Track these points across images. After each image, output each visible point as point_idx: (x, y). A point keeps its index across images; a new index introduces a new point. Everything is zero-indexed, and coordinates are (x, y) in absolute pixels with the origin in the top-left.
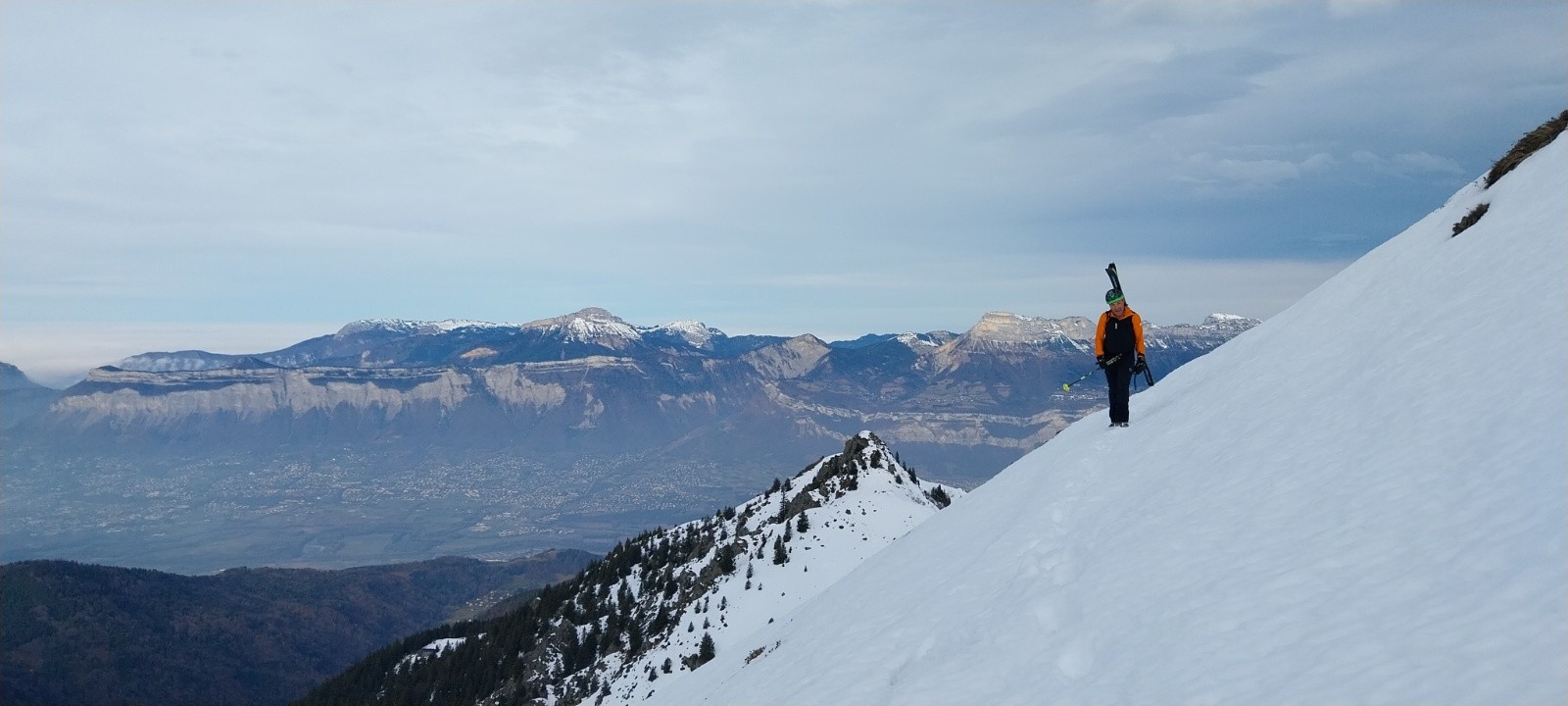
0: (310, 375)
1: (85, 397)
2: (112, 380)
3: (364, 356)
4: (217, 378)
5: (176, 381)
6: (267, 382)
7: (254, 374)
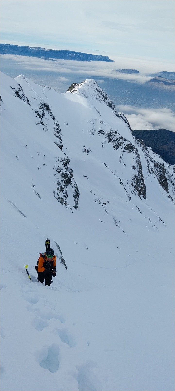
1: (153, 83)
2: (160, 80)
5: (172, 82)
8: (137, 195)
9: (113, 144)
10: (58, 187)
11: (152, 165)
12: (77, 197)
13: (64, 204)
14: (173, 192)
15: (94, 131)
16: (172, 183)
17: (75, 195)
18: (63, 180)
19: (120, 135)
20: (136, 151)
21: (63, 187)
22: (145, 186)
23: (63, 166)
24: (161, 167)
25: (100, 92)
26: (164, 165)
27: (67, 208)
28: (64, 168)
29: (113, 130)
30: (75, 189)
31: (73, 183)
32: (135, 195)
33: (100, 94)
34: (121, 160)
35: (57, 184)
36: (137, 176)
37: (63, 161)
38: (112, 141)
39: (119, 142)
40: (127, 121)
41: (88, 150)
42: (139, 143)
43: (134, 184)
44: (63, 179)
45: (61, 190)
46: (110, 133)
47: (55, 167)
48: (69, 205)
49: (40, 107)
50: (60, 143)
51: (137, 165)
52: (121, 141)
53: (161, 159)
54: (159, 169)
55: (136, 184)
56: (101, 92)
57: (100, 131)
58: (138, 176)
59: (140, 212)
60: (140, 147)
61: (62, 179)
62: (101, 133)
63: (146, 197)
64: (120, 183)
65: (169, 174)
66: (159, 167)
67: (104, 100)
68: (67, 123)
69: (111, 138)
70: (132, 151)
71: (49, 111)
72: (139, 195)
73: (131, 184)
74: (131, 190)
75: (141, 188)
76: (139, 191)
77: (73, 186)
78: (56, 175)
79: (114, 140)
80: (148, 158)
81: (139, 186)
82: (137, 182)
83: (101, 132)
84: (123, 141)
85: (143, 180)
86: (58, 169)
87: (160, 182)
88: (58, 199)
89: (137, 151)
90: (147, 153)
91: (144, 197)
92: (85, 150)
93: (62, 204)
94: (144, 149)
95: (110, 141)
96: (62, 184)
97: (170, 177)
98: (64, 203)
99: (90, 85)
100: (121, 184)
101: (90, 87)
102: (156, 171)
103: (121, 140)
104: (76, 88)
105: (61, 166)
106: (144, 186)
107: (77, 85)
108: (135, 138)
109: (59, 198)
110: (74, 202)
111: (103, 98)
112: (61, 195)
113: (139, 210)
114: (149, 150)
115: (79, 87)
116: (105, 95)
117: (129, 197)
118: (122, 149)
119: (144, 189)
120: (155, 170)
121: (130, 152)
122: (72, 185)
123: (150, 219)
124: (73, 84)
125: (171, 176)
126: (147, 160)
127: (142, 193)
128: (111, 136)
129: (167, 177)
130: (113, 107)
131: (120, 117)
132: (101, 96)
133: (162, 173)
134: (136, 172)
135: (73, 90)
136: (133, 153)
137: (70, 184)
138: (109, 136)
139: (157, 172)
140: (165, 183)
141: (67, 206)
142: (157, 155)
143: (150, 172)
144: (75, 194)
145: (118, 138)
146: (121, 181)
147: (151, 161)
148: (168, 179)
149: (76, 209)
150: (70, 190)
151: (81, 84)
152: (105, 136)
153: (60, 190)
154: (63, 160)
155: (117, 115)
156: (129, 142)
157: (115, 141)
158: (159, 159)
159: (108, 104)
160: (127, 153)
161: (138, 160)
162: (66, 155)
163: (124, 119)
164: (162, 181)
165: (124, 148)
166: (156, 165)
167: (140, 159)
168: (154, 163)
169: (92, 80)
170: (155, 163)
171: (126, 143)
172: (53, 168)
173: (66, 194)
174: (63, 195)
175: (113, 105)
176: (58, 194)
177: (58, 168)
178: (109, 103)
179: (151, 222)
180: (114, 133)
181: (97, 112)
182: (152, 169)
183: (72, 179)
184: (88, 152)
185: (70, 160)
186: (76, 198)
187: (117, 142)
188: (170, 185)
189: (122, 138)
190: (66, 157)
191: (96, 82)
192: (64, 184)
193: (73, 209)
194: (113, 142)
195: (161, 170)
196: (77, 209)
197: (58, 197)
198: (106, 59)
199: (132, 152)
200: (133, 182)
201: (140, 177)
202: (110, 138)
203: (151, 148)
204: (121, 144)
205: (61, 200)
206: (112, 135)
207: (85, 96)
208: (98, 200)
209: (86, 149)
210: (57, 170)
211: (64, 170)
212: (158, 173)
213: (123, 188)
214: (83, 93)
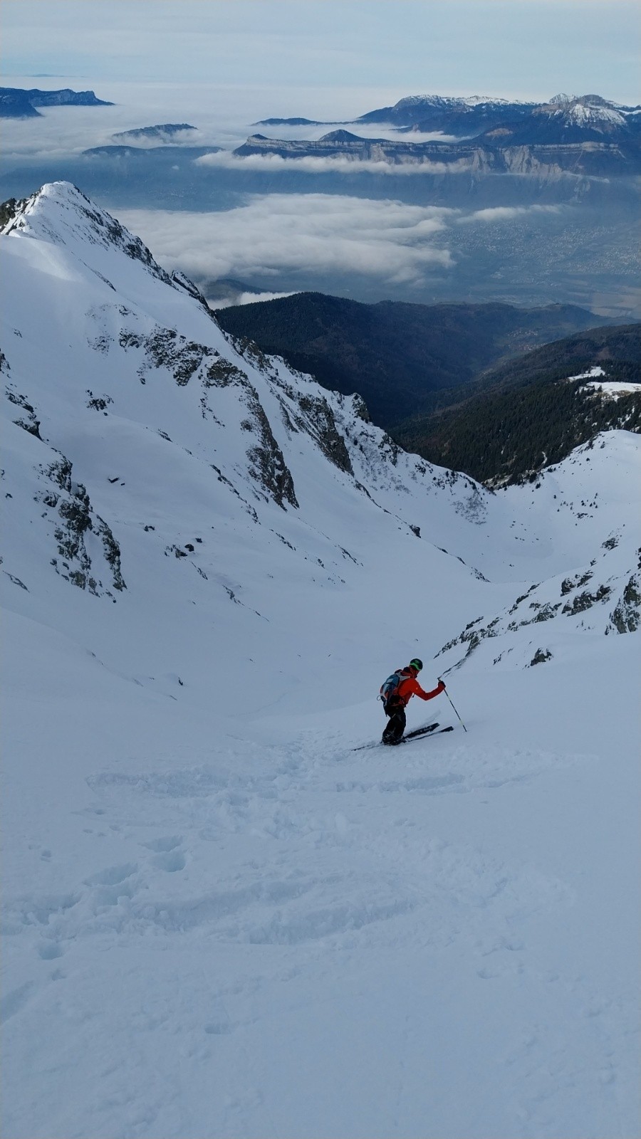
0: (385, 148)
2: (262, 145)
4: (326, 147)
5: (301, 148)
6: (358, 152)
7: (349, 145)
8: (271, 500)
9: (171, 368)
10: (62, 545)
11: (294, 406)
12: (117, 558)
13: (88, 587)
14: (367, 470)
15: (105, 340)
16: (358, 447)
17: (109, 555)
18: (69, 523)
19: (188, 340)
20: (242, 378)
21: (73, 542)
22: (289, 473)
23: (60, 487)
24: (319, 409)
25: (97, 217)
26: (326, 401)
27: (97, 595)
28: (63, 489)
29: (163, 327)
30: (106, 537)
31: (95, 522)
32: (267, 501)
33: (96, 222)
34: (207, 412)
35: (55, 539)
36: (260, 449)
37: (56, 472)
38: (169, 361)
39: (187, 361)
40: (196, 292)
41: (102, 400)
42: (246, 350)
43: (258, 471)
44: (69, 520)
45: (71, 550)
46: (156, 337)
47: (38, 495)
48: (101, 585)
50: (30, 418)
51: (255, 417)
52: (192, 355)
53: (316, 386)
54: (316, 414)
55: (264, 471)
56: (99, 215)
57: (126, 338)
58: (263, 448)
59: (291, 547)
60: (250, 360)
61: (66, 521)
62: (129, 342)
63: (297, 502)
64: (219, 479)
65: (346, 422)
66: (315, 410)
67: (115, 239)
68: (17, 332)
69: (161, 353)
70: (230, 379)
72: (278, 500)
73: (250, 473)
74: (254, 490)
75: (279, 479)
76: (274, 489)
77: (97, 531)
78: (46, 514)
79: (174, 358)
80: (280, 390)
81: (272, 475)
82: (266, 466)
83: (130, 340)
84: (198, 355)
85: (280, 456)
86: (47, 499)
87: (324, 450)
88: (70, 578)
89: (245, 377)
90: (274, 375)
91: (293, 501)
92: (95, 402)
93: (84, 588)
94: (262, 366)
95: (161, 362)
96: (68, 536)
97: (350, 432)
98: (87, 583)
99: (61, 200)
100: (223, 480)
101: (63, 205)
102: (310, 423)
103: (192, 352)
104: (19, 218)
105: (53, 487)
106: (285, 471)
107: (19, 205)
108: (229, 338)
109: (72, 575)
110: (111, 575)
111: (111, 235)
112: (75, 565)
113: (285, 543)
114: (277, 363)
115: (26, 211)
116: (113, 226)
117: (252, 512)
118: (202, 379)
119: (287, 481)
120: (306, 420)
121: (226, 384)
122: (94, 529)
123: (319, 560)
124: (7, 202)
125: (351, 426)
126: (278, 397)
127: (283, 491)
128: (160, 348)
129: (341, 433)
130: (146, 258)
131: (173, 281)
132: (103, 229)
133: (325, 423)
134: (254, 439)
135: (11, 222)
136: (236, 384)
137: (88, 529)
138: (154, 348)
139: (311, 425)
140: (340, 451)
141: (98, 589)
142: (303, 374)
143: (294, 430)
144: (109, 552)
145: (183, 350)
146: (219, 471)
147: (290, 395)
148: (345, 436)
149: (122, 591)
150: (93, 544)
151: (31, 201)
152: (142, 350)
153: (69, 552)
154: (53, 469)
155: (162, 279)
156: (217, 354)
157: (176, 359)
158: (308, 387)
159: (129, 250)
160: (219, 388)
161: (252, 401)
162: (56, 451)
163: (187, 284)
164: (329, 446)
165: (206, 377)
166: (305, 404)
167: (257, 399)
168: (298, 401)
169: (62, 183)
170: (302, 399)
171: (210, 361)
172: (35, 499)
173: (86, 557)
174: (79, 562)
175: (144, 251)
176: (65, 565)
177: (48, 495)
178: (130, 247)
179: (323, 566)
180: (166, 337)
181: (102, 281)
182: (298, 418)
183: (90, 515)
184: (103, 405)
185: (72, 464)
186: (113, 562)
187: (182, 361)
188: (353, 452)
189: (194, 347)
190: (58, 459)
191: (76, 188)
192: (74, 534)
193: (114, 591)
194: (169, 363)
195: (321, 415)
196: (123, 588)
197: (67, 573)
198: (88, 99)
199: (231, 382)
200: (254, 466)
201: (269, 449)
202: (158, 354)
203: (281, 358)
204: (195, 365)
205: (79, 579)
206: (162, 343)
207: (54, 237)
208: (171, 547)
209: (96, 397)
210: (47, 502)
211: (66, 497)
212: (316, 427)
213: (231, 492)
214: (44, 229)
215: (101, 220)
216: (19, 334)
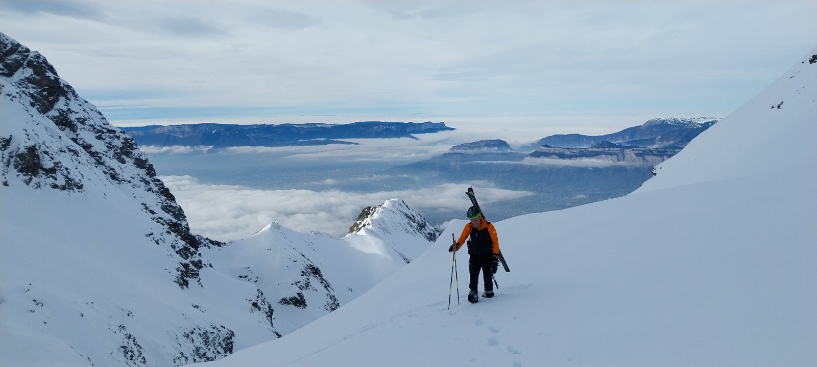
0: (635, 152)
2: (548, 151)
3: (657, 139)
4: (592, 152)
5: (575, 153)
6: (615, 154)
7: (609, 150)
33: (411, 221)
49: (303, 273)
56: (414, 216)
67: (421, 230)
71: (317, 276)
99: (394, 209)
101: (393, 212)
104: (369, 219)
107: (372, 210)
111: (417, 228)
115: (374, 215)
116: (421, 222)
132: (413, 224)
135: (365, 221)
151: (378, 209)
159: (427, 236)
169: (396, 200)
178: (430, 234)
181: (403, 259)
191: (404, 202)
207: (385, 231)
214: (380, 227)
215: (414, 219)
216: (351, 290)
